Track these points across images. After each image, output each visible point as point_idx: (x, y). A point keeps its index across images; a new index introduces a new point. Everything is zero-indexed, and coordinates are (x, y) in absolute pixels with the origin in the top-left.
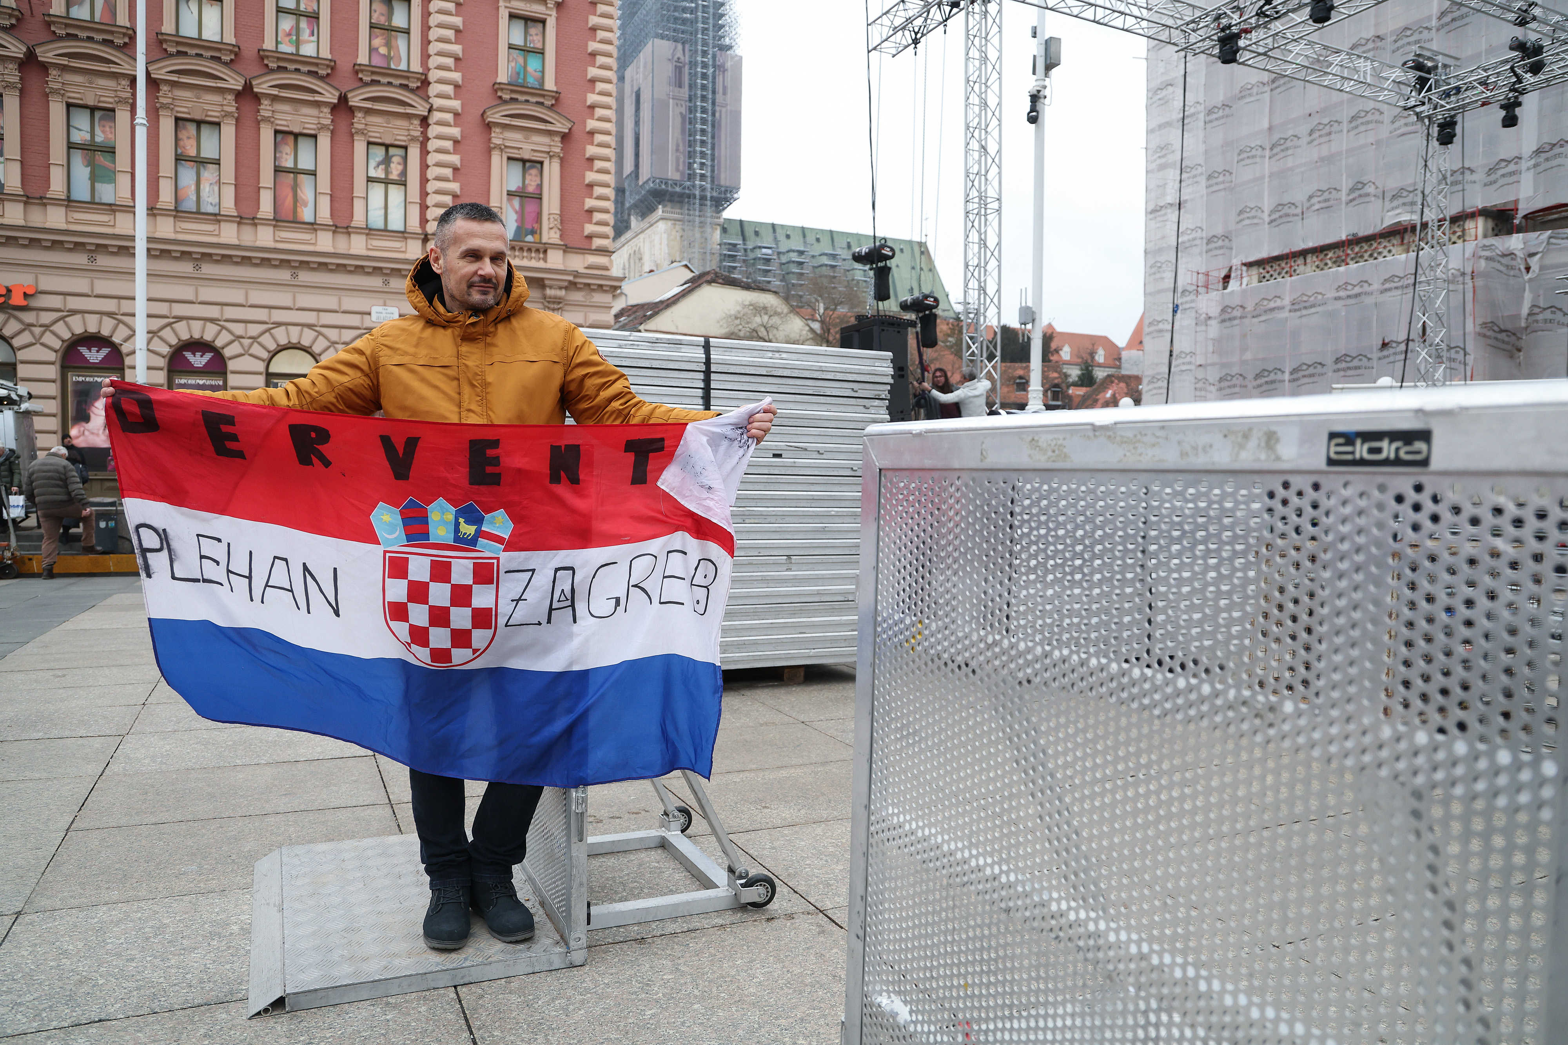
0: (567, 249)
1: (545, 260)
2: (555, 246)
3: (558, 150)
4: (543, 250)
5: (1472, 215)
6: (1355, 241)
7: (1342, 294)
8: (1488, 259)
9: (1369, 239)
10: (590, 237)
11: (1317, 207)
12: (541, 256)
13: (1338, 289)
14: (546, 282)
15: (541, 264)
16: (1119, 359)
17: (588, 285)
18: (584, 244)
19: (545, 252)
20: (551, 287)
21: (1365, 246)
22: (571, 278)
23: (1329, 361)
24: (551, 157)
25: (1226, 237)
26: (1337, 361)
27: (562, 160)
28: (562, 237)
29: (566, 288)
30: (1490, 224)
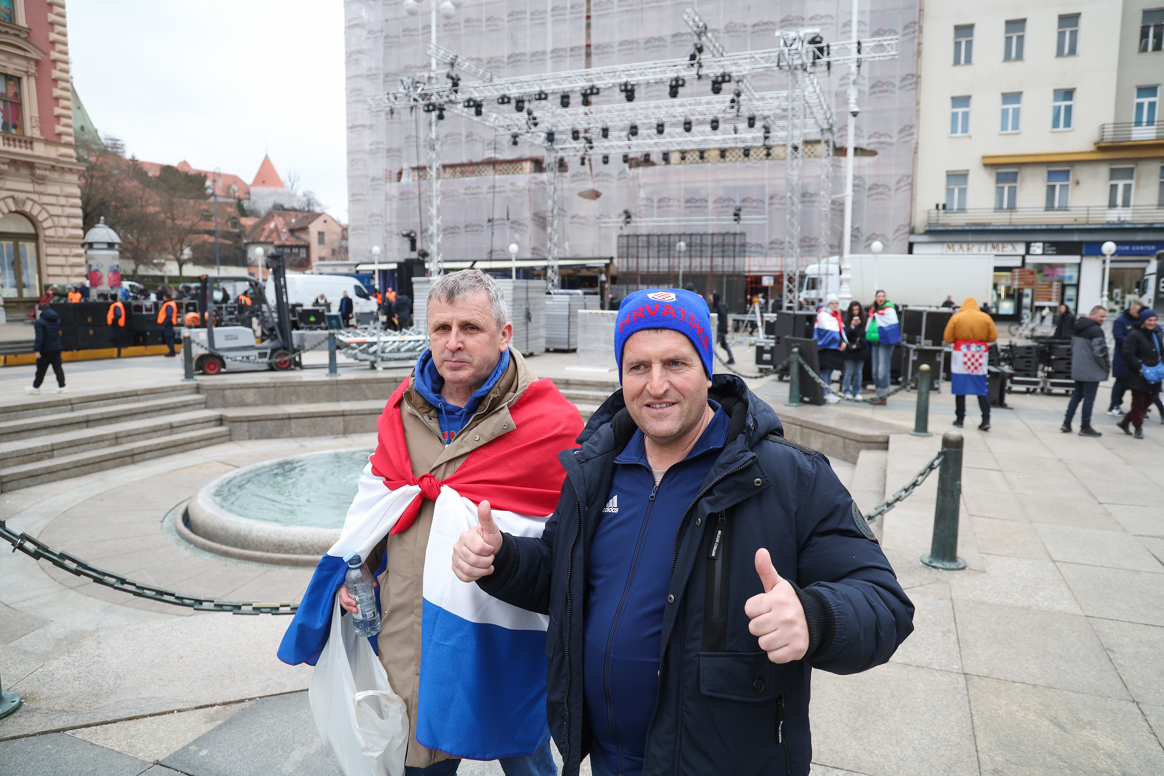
0: (47, 142)
1: (32, 149)
2: (39, 140)
3: (33, 71)
4: (30, 142)
5: (526, 160)
6: (471, 164)
7: (468, 192)
8: (536, 183)
9: (478, 164)
10: (59, 135)
11: (450, 142)
12: (29, 145)
13: (466, 189)
14: (37, 165)
15: (29, 152)
16: (249, 193)
17: (62, 168)
18: (56, 139)
19: (31, 143)
20: (39, 168)
21: (476, 167)
22: (53, 163)
23: (462, 226)
24: (28, 76)
25: (399, 150)
26: (466, 226)
27: (37, 79)
28: (42, 133)
29: (50, 170)
30: (533, 165)
